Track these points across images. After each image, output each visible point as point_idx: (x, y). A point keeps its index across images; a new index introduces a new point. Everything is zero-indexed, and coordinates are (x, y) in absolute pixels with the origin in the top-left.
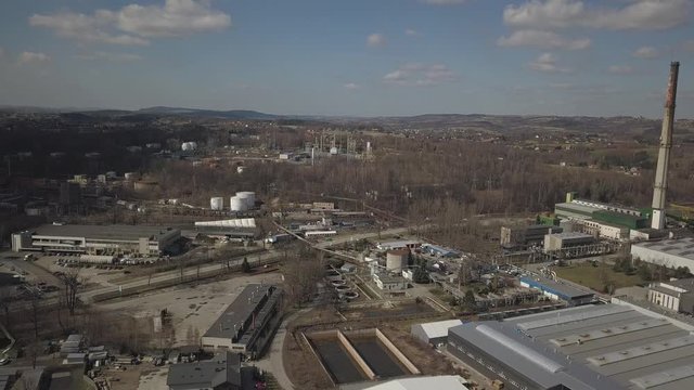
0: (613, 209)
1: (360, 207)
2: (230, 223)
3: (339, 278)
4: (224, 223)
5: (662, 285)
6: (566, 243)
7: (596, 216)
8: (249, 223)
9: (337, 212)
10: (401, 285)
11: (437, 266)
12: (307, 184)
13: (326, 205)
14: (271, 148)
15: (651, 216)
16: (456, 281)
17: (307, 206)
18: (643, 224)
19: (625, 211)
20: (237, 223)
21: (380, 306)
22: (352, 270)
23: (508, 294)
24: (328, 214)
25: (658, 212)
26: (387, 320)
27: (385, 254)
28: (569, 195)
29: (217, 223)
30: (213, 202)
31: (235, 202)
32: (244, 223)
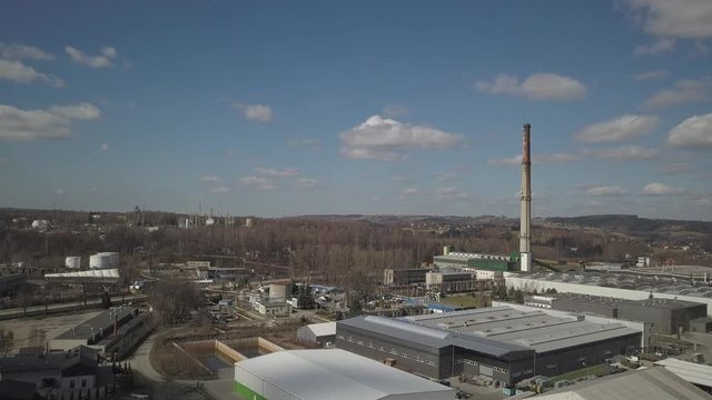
0: (486, 257)
1: (239, 263)
2: (89, 274)
3: (217, 307)
4: (81, 274)
5: (536, 297)
6: (446, 279)
7: (472, 263)
8: (113, 273)
9: (213, 268)
10: (285, 310)
11: (322, 298)
13: (201, 264)
14: (139, 224)
15: (519, 260)
16: (342, 305)
17: (180, 265)
18: (513, 267)
19: (497, 258)
20: (97, 274)
21: (263, 325)
22: (230, 304)
23: (394, 308)
24: (201, 269)
25: (526, 255)
26: (271, 331)
27: (267, 291)
28: (445, 249)
29: (73, 274)
30: (69, 262)
31: (94, 260)
32: (106, 273)
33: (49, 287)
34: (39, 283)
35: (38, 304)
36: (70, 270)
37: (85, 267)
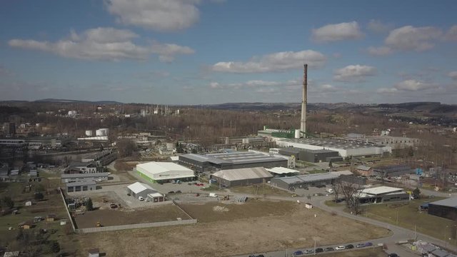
0: (281, 131)
1: (164, 134)
2: (96, 138)
4: (92, 138)
7: (274, 134)
8: (105, 138)
9: (152, 136)
12: (137, 124)
13: (146, 134)
17: (136, 135)
20: (99, 138)
24: (145, 136)
25: (297, 131)
28: (264, 128)
29: (89, 138)
30: (88, 133)
31: (98, 132)
32: (102, 138)
33: (80, 143)
34: (76, 142)
35: (77, 150)
36: (88, 137)
37: (94, 135)
